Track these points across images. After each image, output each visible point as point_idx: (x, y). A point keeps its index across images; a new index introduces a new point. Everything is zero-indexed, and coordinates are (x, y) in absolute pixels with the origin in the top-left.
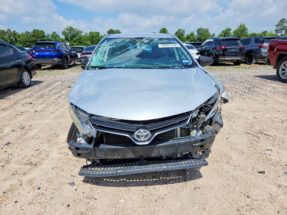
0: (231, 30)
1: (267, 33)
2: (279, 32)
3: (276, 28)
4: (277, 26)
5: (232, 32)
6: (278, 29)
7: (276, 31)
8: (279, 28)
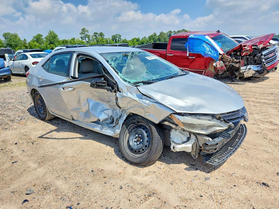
0: (42, 36)
1: (75, 40)
2: (84, 39)
3: (81, 35)
4: (81, 34)
5: (43, 37)
6: (82, 37)
7: (81, 38)
8: (83, 35)
